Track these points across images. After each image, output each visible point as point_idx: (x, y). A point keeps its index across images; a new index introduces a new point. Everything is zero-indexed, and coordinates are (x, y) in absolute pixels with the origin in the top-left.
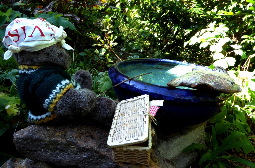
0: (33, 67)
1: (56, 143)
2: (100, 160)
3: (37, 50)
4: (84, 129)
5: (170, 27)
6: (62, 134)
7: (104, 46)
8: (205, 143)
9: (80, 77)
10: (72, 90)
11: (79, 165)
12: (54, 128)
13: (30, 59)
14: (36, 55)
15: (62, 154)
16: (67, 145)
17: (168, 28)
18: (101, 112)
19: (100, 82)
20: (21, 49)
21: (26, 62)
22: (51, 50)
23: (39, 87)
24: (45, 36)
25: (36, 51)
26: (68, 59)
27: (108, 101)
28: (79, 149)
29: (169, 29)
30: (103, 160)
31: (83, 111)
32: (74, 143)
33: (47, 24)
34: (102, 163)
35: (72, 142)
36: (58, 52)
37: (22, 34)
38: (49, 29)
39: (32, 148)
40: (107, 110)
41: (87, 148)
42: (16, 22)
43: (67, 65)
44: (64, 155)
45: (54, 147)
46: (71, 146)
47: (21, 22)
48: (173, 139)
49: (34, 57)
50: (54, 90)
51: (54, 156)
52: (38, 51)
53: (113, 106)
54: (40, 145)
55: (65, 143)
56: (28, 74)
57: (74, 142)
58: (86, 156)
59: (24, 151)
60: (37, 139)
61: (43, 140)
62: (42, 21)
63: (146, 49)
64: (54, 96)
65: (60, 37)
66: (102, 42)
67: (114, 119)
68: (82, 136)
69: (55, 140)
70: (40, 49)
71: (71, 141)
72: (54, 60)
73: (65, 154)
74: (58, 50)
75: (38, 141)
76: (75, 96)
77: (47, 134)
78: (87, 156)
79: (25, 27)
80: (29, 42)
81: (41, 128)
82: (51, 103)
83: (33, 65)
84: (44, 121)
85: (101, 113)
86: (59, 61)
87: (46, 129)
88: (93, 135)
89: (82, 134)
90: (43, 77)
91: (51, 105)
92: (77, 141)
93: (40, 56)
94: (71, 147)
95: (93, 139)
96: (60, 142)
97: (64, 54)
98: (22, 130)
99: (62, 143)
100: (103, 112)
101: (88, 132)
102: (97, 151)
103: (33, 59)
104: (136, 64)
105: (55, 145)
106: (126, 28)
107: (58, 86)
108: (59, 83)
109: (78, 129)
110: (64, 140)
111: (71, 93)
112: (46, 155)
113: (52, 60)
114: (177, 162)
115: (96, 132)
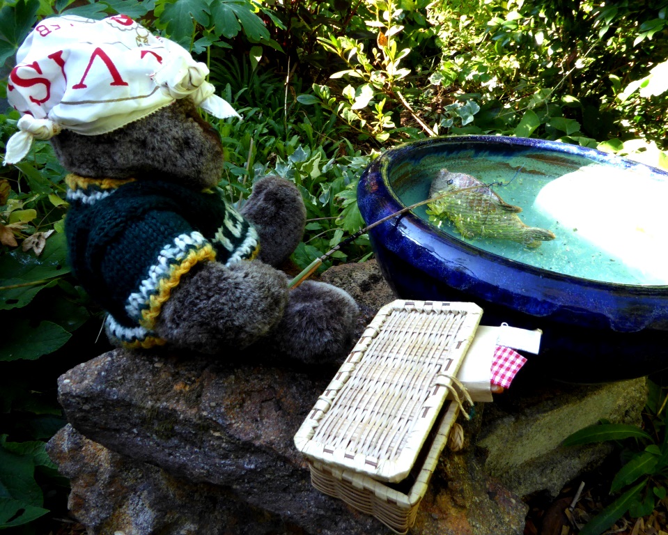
0: (101, 184)
1: (170, 415)
2: (295, 482)
3: (107, 132)
4: (260, 376)
5: (591, 9)
6: (193, 386)
7: (368, 77)
8: (640, 417)
9: (265, 200)
10: (212, 268)
11: (234, 487)
12: (176, 366)
13: (89, 158)
14: (106, 146)
15: (187, 448)
16: (200, 427)
17: (581, 13)
18: (307, 338)
19: (343, 200)
20: (59, 129)
21: (79, 167)
22: (153, 131)
23: (110, 254)
24: (126, 84)
25: (102, 133)
26: (209, 156)
27: (330, 302)
28: (233, 443)
29: (585, 17)
30: (304, 482)
31: (243, 336)
32: (221, 426)
33: (139, 37)
34: (299, 490)
35: (215, 421)
36: (177, 136)
37: (56, 78)
38: (142, 57)
39: (106, 424)
40: (325, 334)
41: (257, 443)
42: (41, 32)
43: (207, 176)
44: (192, 454)
45: (165, 429)
46: (212, 432)
47: (54, 32)
48: (538, 413)
49: (98, 151)
50: (153, 267)
51: (167, 451)
52: (110, 133)
53: (348, 317)
54: (128, 419)
55: (195, 423)
56: (87, 205)
57: (220, 421)
58: (253, 467)
59: (88, 428)
60: (118, 401)
61: (135, 406)
62: (123, 27)
63: (508, 81)
64: (153, 284)
65: (182, 85)
66: (364, 64)
67: (348, 361)
68: (250, 399)
69: (167, 409)
70: (115, 126)
71: (211, 419)
72: (165, 161)
73: (196, 452)
74: (175, 130)
75: (122, 406)
76: (221, 289)
77: (150, 385)
78: (256, 466)
79: (60, 53)
80: (75, 106)
81: (137, 361)
82: (147, 307)
83: (102, 177)
84: (143, 345)
85: (306, 340)
86: (179, 163)
87: (151, 366)
88: (283, 400)
89: (249, 394)
90: (121, 222)
91: (147, 311)
92: (231, 420)
93: (118, 151)
94: (212, 436)
95: (280, 413)
96: (182, 416)
97: (197, 140)
98: (83, 365)
99: (187, 421)
100: (312, 338)
101: (270, 387)
102: (284, 457)
103: (97, 159)
104: (454, 153)
105: (170, 423)
106: (449, 12)
107: (163, 252)
108: (170, 243)
109: (237, 378)
110: (194, 411)
111: (209, 277)
112: (145, 445)
113: (159, 162)
114: (542, 471)
115: (294, 388)
